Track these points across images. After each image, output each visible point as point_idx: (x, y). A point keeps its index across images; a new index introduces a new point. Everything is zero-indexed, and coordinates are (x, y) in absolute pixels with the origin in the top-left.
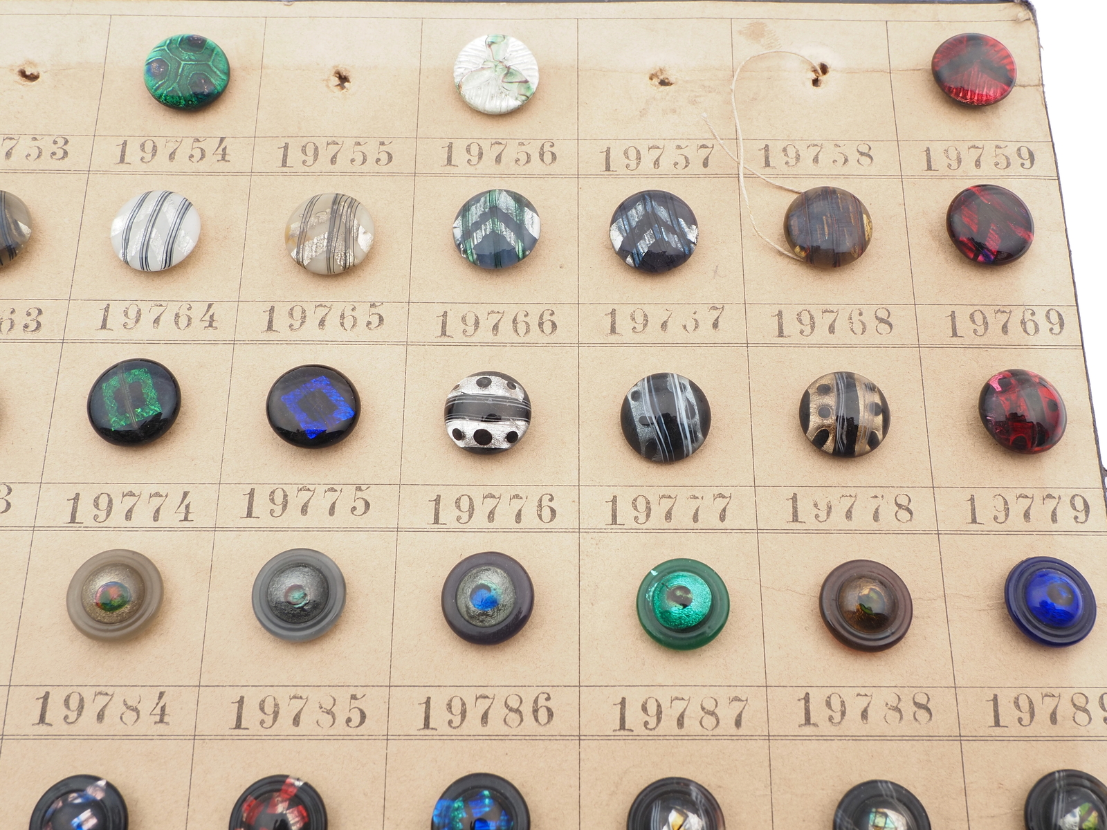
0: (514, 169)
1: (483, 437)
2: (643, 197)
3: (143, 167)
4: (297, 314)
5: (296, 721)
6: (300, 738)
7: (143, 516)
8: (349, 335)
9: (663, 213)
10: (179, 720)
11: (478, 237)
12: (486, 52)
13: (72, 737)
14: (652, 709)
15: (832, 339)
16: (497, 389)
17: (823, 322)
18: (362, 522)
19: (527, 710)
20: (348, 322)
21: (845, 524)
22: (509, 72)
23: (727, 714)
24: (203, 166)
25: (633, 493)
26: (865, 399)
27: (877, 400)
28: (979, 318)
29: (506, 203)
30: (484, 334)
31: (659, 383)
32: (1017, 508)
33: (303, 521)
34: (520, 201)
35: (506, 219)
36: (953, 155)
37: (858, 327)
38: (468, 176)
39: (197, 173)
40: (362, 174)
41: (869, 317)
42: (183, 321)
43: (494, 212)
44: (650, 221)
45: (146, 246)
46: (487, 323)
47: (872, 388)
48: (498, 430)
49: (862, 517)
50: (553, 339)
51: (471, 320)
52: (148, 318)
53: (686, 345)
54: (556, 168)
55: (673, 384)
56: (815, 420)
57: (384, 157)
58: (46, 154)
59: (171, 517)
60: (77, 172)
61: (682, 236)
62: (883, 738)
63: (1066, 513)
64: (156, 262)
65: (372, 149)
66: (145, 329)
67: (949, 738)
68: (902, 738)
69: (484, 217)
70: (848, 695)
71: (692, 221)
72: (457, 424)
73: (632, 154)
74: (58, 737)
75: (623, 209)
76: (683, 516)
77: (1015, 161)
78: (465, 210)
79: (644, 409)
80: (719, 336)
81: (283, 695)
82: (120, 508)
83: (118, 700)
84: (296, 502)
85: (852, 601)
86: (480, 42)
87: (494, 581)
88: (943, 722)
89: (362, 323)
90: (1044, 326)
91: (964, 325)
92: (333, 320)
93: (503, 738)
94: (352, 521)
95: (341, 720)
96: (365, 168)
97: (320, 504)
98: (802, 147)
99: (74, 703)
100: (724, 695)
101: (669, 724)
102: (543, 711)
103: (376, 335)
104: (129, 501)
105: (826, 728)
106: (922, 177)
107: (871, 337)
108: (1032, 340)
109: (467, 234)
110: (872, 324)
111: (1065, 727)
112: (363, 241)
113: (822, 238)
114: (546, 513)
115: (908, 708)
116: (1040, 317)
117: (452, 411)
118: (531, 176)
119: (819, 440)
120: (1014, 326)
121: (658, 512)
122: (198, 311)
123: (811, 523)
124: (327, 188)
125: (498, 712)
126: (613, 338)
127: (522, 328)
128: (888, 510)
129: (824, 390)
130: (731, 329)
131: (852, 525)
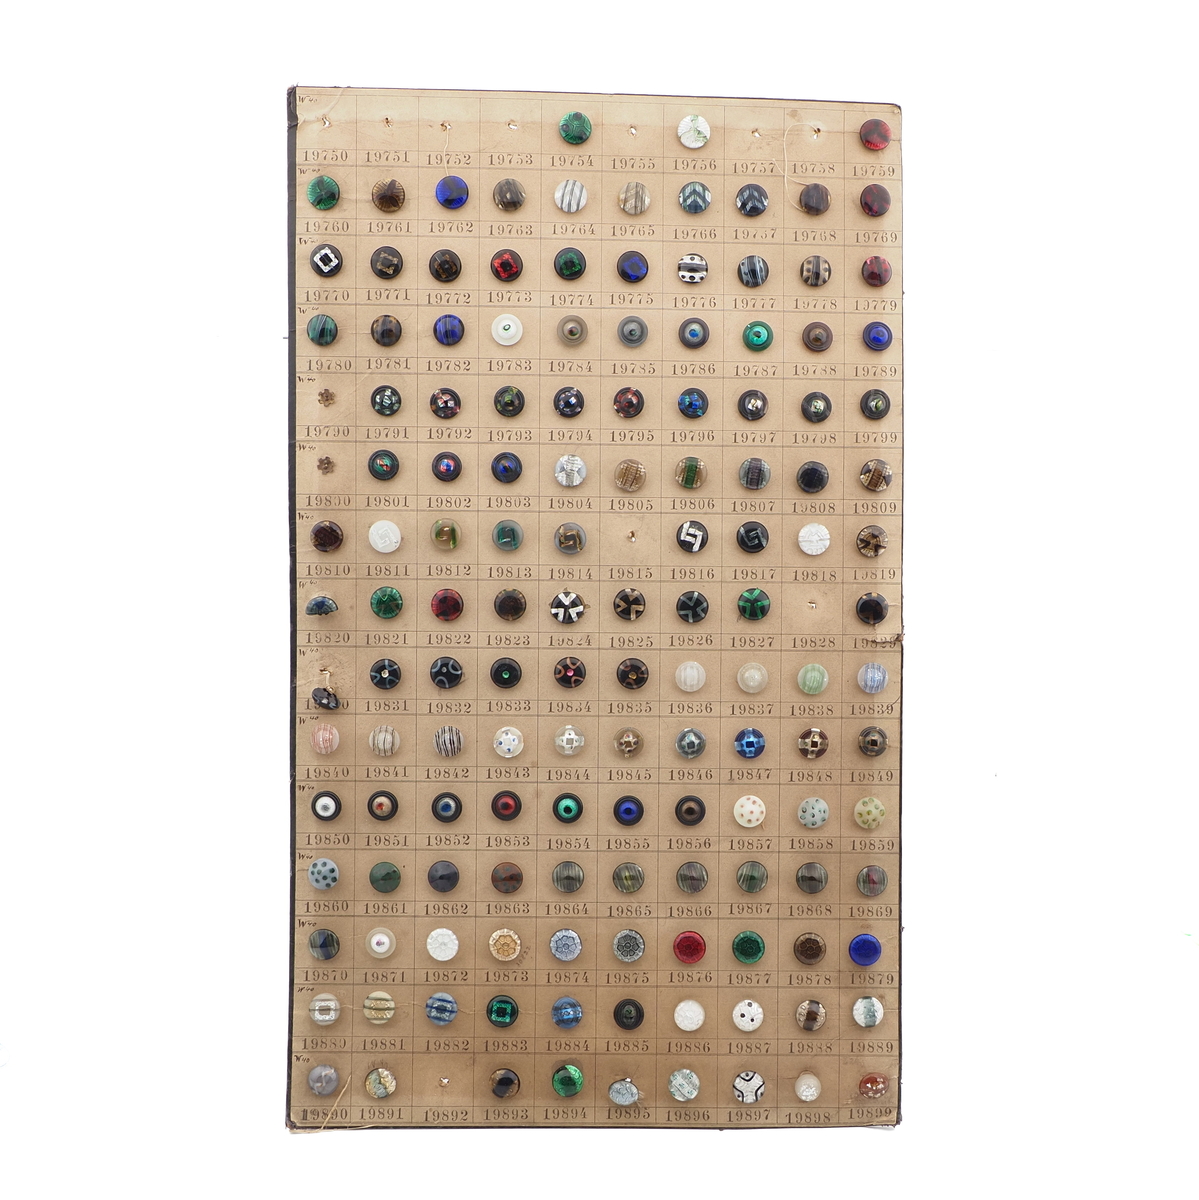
0: (700, 171)
1: (692, 278)
2: (749, 187)
3: (561, 168)
4: (623, 229)
5: (633, 371)
6: (635, 377)
7: (576, 303)
8: (642, 238)
9: (756, 194)
10: (596, 370)
11: (689, 201)
12: (691, 124)
13: (562, 376)
14: (747, 369)
15: (814, 242)
16: (697, 261)
17: (811, 236)
18: (650, 306)
19: (706, 369)
20: (642, 233)
21: (813, 309)
22: (699, 132)
23: (771, 371)
24: (583, 168)
25: (742, 297)
26: (823, 266)
27: (827, 266)
28: (867, 235)
29: (699, 189)
30: (690, 238)
31: (751, 258)
32: (872, 305)
33: (630, 306)
34: (705, 188)
35: (699, 194)
36: (864, 169)
37: (823, 238)
38: (684, 174)
39: (581, 171)
40: (644, 173)
41: (827, 235)
42: (583, 231)
43: (694, 192)
44: (751, 197)
45: (570, 204)
46: (691, 234)
47: (826, 262)
48: (697, 276)
49: (819, 307)
50: (715, 240)
51: (685, 233)
52: (570, 230)
53: (762, 244)
54: (716, 171)
55: (756, 260)
56: (805, 273)
57: (651, 165)
58: (524, 162)
59: (586, 303)
60: (537, 170)
61: (762, 203)
62: (819, 379)
63: (888, 307)
64: (574, 208)
65: (647, 161)
66: (569, 234)
67: (841, 380)
68: (826, 379)
69: (691, 194)
70: (809, 366)
71: (766, 198)
72: (681, 273)
73: (745, 166)
74: (557, 375)
75: (741, 192)
76: (758, 306)
77: (887, 173)
78: (683, 189)
79: (745, 269)
80: (774, 241)
81: (628, 363)
82: (568, 300)
83: (575, 364)
84: (628, 298)
85: (812, 335)
86: (688, 119)
87: (695, 327)
88: (839, 375)
89: (646, 233)
90: (890, 239)
91: (861, 238)
92: (636, 232)
93: (699, 377)
94: (647, 306)
95: (647, 371)
96: (644, 170)
97: (636, 299)
98: (808, 164)
99: (561, 365)
100: (770, 365)
101: (752, 374)
102: (712, 370)
103: (651, 238)
104: (571, 298)
105: (802, 376)
106: (852, 179)
107: (828, 242)
108: (885, 244)
109: (685, 200)
110: (828, 237)
111: (878, 377)
112: (647, 201)
113: (813, 203)
114: (713, 304)
115: (828, 370)
116: (889, 236)
117: (679, 269)
118: (707, 174)
119: (806, 281)
120: (879, 239)
121: (751, 304)
122: (587, 227)
123: (802, 309)
124: (634, 179)
125: (697, 370)
126: (736, 241)
127: (704, 236)
128: (828, 305)
129: (809, 262)
130: (778, 238)
131: (815, 310)
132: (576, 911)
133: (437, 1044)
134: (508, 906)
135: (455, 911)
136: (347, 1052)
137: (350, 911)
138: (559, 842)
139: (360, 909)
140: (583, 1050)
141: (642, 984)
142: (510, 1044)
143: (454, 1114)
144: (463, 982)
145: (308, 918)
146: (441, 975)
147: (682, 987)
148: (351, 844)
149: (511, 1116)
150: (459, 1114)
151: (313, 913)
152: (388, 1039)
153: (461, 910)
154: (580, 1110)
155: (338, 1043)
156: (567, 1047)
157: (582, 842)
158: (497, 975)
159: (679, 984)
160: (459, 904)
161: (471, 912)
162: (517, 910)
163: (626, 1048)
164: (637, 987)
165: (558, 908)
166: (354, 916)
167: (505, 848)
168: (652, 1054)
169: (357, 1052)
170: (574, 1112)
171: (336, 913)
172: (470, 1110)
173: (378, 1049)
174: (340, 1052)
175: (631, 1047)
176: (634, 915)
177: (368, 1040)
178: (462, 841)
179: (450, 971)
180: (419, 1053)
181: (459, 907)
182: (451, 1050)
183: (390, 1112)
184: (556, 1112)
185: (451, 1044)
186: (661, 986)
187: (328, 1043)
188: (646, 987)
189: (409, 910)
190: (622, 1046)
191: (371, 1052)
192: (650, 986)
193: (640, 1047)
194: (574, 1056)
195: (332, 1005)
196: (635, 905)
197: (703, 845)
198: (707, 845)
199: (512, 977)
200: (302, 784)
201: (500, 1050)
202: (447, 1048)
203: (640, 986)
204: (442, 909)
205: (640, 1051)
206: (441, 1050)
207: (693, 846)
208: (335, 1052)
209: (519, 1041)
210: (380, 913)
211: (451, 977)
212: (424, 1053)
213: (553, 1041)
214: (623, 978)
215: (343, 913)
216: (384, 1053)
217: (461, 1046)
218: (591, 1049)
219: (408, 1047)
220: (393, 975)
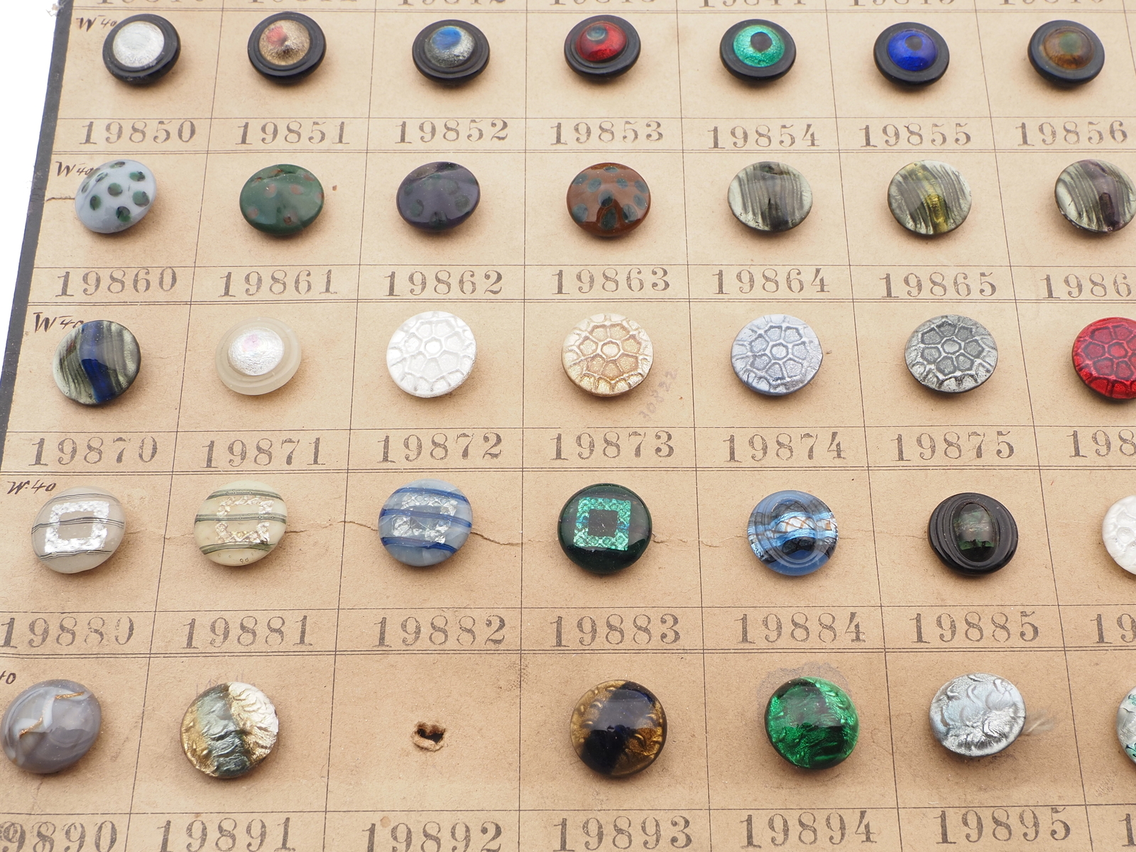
132: (795, 285)
133: (411, 627)
134: (610, 274)
135: (468, 287)
136: (135, 655)
137: (181, 292)
138: (739, 133)
139: (210, 286)
140: (845, 640)
141: (996, 461)
142: (628, 626)
143: (460, 833)
144: (489, 462)
145: (62, 311)
146: (427, 446)
147: (1110, 468)
148: (199, 141)
149: (638, 838)
150: (475, 834)
151: (79, 297)
152: (263, 618)
153: (483, 285)
154: (852, 819)
155: (110, 631)
156: (800, 633)
157: (798, 131)
158: (585, 441)
159: (1101, 462)
160: (480, 273)
161: (510, 287)
162: (635, 284)
163: (974, 633)
164: (984, 468)
165: (745, 278)
166: (190, 303)
167: (601, 145)
168: (1050, 649)
169: (166, 655)
170: (835, 823)
171: (142, 296)
172: (507, 821)
173: (231, 644)
174: (114, 655)
175: (988, 629)
176: (951, 293)
177: (204, 621)
178: (489, 131)
179: (452, 435)
180: (353, 652)
181: (479, 278)
182: (452, 643)
183: (256, 830)
184: (778, 824)
185: (453, 631)
186: (1049, 468)
187: (81, 630)
188: (1007, 468)
189: (343, 285)
190: (961, 627)
191: (206, 655)
192: (1019, 468)
193: (1014, 628)
194: (820, 658)
195: (101, 509)
196: (950, 273)
197: (1107, 135)
198: (1119, 136)
199: (628, 446)
200: (87, 16)
201: (600, 642)
202: (439, 637)
203: (991, 467)
204: (431, 283)
205: (1016, 641)
206: (424, 643)
207: (1084, 138)
208: (97, 656)
209: (655, 615)
210: (264, 294)
211: (455, 448)
212: (369, 652)
213: (755, 617)
214: (941, 446)
215: (161, 296)
216: (249, 654)
217: (483, 633)
218: (872, 637)
219: (321, 638)
220: (288, 448)
